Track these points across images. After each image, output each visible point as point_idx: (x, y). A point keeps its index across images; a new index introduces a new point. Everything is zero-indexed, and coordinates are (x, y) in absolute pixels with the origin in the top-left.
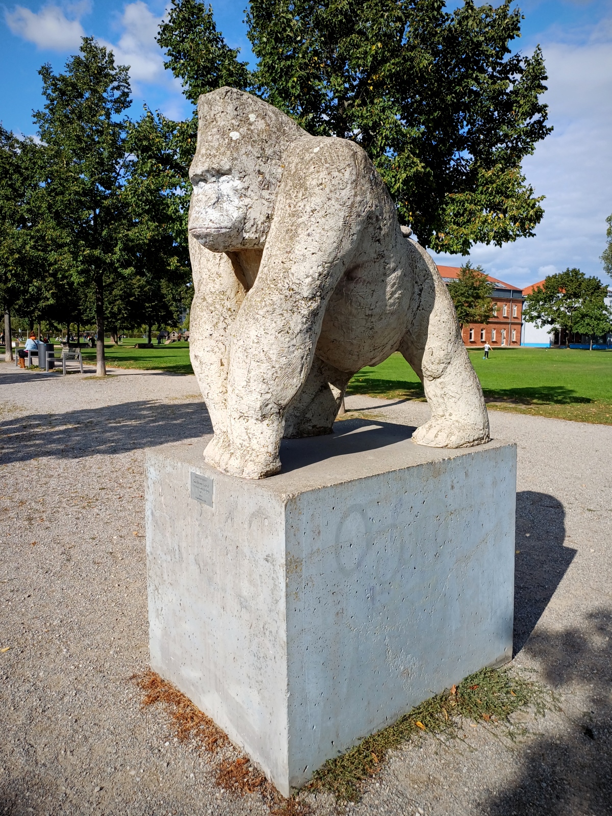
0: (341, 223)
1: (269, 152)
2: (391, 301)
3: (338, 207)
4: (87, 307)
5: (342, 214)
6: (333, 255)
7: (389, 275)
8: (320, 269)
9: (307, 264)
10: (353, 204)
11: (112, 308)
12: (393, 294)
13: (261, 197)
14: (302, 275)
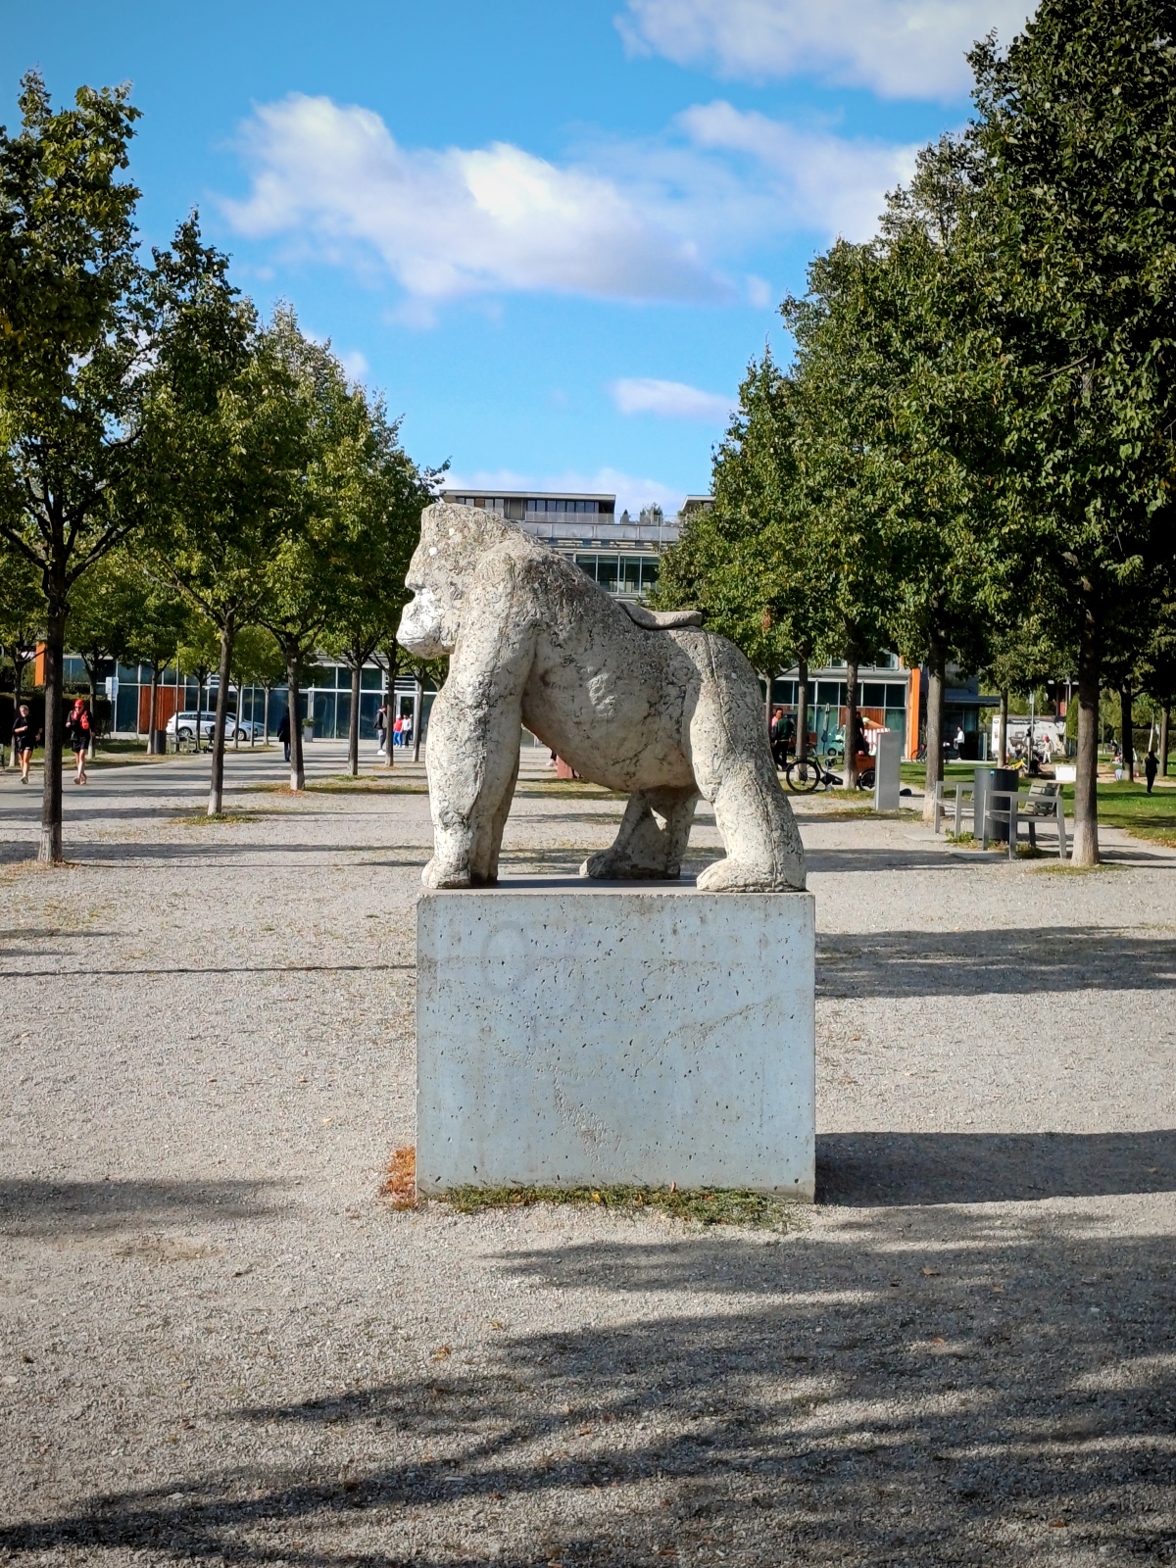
0: (496, 634)
1: (462, 563)
2: (601, 707)
3: (492, 619)
5: (497, 626)
6: (492, 664)
7: (588, 679)
8: (481, 678)
9: (467, 674)
10: (508, 616)
12: (600, 700)
13: (453, 607)
14: (464, 684)
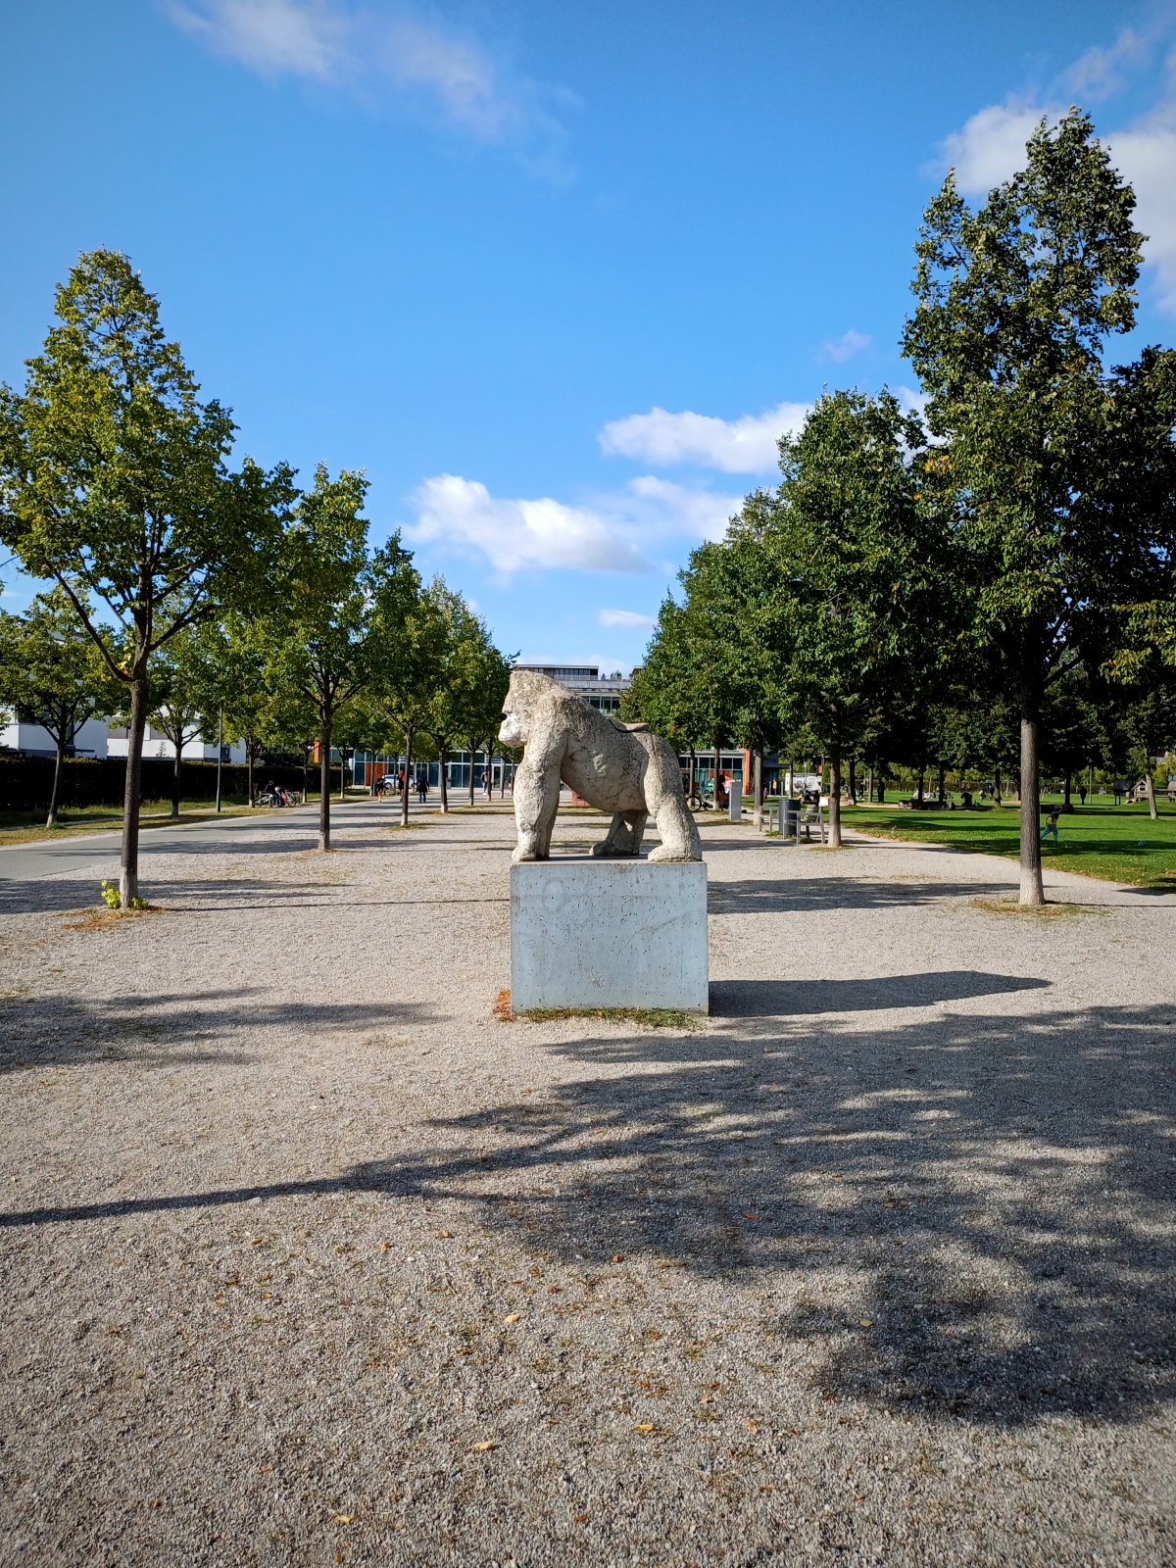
1: (531, 700)
2: (600, 771)
3: (546, 728)
4: (944, 739)
5: (548, 731)
6: (546, 750)
7: (593, 757)
8: (540, 757)
9: (534, 755)
10: (553, 727)
11: (988, 740)
12: (599, 767)
13: (526, 722)
14: (532, 760)
